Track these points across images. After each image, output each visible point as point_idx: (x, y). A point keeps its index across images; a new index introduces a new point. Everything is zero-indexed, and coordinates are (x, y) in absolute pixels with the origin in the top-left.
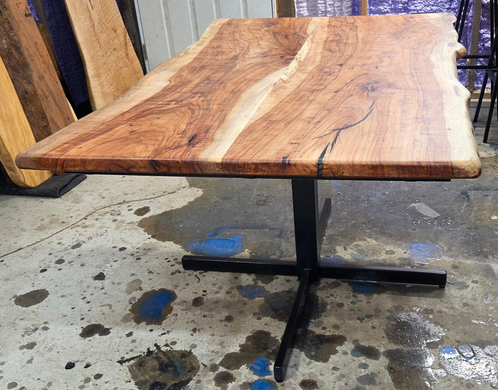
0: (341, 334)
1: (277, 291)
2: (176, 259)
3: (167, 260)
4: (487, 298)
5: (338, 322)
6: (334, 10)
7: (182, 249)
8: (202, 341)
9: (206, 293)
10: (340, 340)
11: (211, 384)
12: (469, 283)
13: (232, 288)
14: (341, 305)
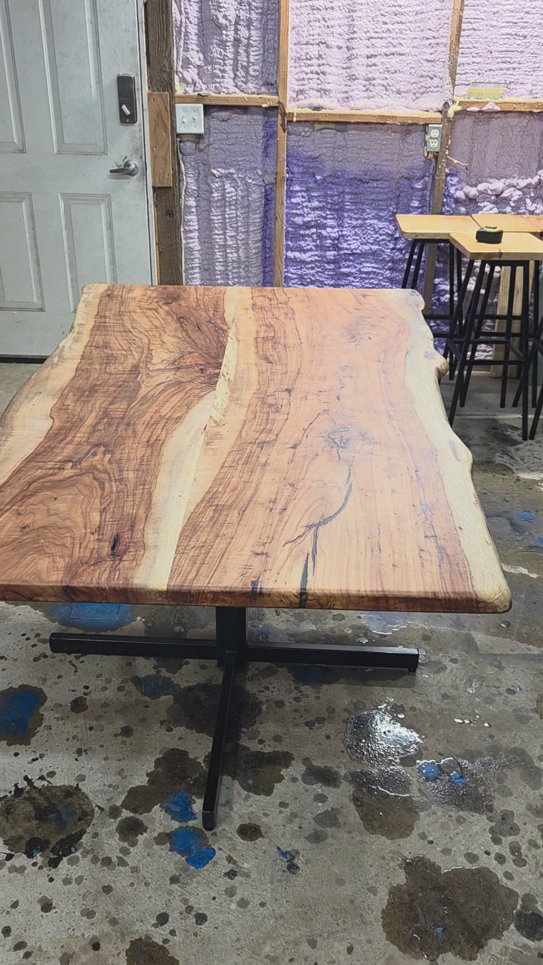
0: (285, 750)
1: (190, 684)
2: (38, 635)
3: (26, 637)
4: (471, 686)
5: (280, 731)
6: (237, 244)
7: (45, 618)
8: (91, 769)
9: (88, 691)
10: (285, 759)
11: (113, 837)
12: (447, 662)
13: (125, 681)
14: (280, 704)
